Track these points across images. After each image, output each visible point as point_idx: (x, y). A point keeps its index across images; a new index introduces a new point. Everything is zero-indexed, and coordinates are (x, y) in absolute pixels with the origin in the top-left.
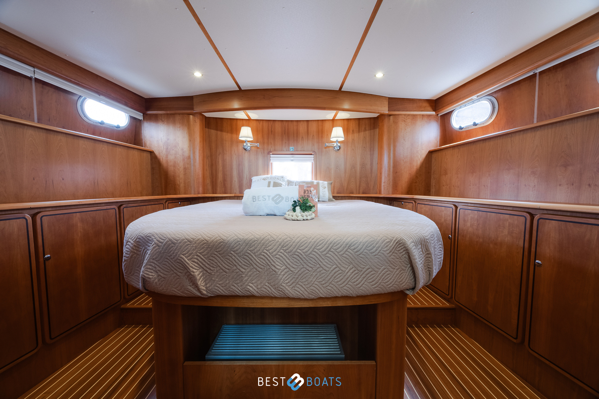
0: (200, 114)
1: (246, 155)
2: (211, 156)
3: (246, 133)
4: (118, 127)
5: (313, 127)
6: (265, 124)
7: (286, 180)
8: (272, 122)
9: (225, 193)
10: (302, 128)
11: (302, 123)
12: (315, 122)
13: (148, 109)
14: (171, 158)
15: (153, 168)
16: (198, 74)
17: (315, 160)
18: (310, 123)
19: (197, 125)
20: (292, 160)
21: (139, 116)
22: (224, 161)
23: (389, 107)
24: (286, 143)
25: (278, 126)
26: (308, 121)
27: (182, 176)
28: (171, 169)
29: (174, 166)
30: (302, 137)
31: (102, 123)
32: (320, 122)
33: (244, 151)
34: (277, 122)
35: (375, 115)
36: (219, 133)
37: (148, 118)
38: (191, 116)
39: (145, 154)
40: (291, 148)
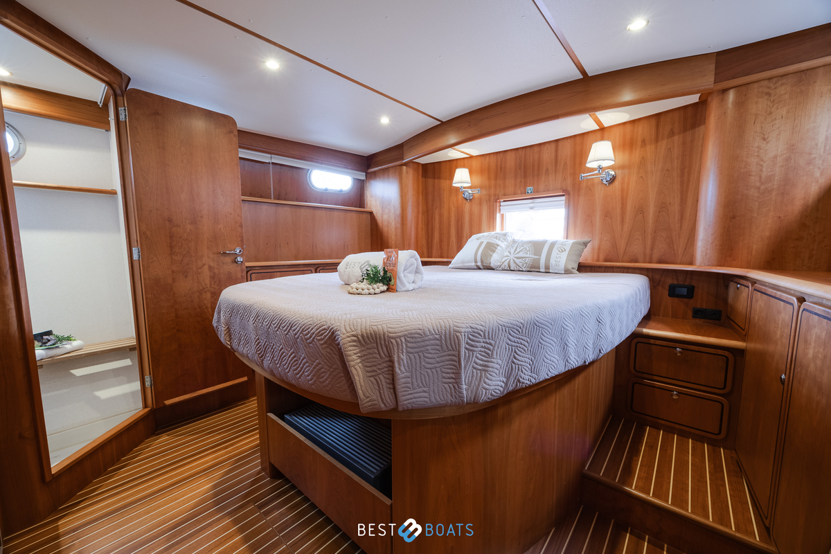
0: (411, 161)
1: (467, 206)
2: (427, 211)
3: (462, 177)
4: (341, 191)
5: (566, 150)
6: (493, 159)
7: (510, 239)
8: (501, 155)
9: (441, 258)
10: (547, 155)
11: (546, 146)
12: (569, 140)
13: (369, 166)
14: (385, 217)
15: (372, 230)
16: (385, 120)
17: (568, 205)
18: (560, 144)
19: (409, 175)
20: (532, 208)
21: (362, 176)
22: (441, 216)
23: (716, 75)
24: (521, 182)
25: (510, 157)
26: (557, 141)
27: (393, 237)
28: (385, 229)
29: (388, 227)
30: (547, 170)
31: (326, 190)
32: (578, 138)
33: (464, 201)
34: (509, 153)
35: (694, 98)
36: (436, 181)
37: (371, 176)
38: (404, 167)
39: (364, 216)
40: (529, 189)
